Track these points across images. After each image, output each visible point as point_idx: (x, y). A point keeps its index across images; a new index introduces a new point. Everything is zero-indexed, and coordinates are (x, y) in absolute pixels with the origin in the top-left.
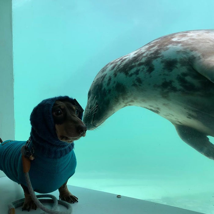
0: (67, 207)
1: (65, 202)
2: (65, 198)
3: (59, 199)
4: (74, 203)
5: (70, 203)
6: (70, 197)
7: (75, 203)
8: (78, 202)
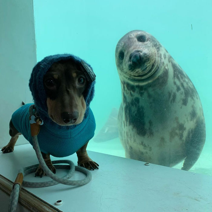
0: (86, 174)
1: (83, 168)
2: (83, 164)
3: (77, 166)
4: (93, 170)
5: (89, 170)
6: (89, 163)
7: (95, 170)
8: (98, 169)
